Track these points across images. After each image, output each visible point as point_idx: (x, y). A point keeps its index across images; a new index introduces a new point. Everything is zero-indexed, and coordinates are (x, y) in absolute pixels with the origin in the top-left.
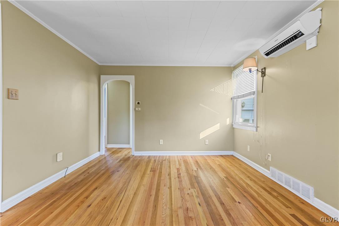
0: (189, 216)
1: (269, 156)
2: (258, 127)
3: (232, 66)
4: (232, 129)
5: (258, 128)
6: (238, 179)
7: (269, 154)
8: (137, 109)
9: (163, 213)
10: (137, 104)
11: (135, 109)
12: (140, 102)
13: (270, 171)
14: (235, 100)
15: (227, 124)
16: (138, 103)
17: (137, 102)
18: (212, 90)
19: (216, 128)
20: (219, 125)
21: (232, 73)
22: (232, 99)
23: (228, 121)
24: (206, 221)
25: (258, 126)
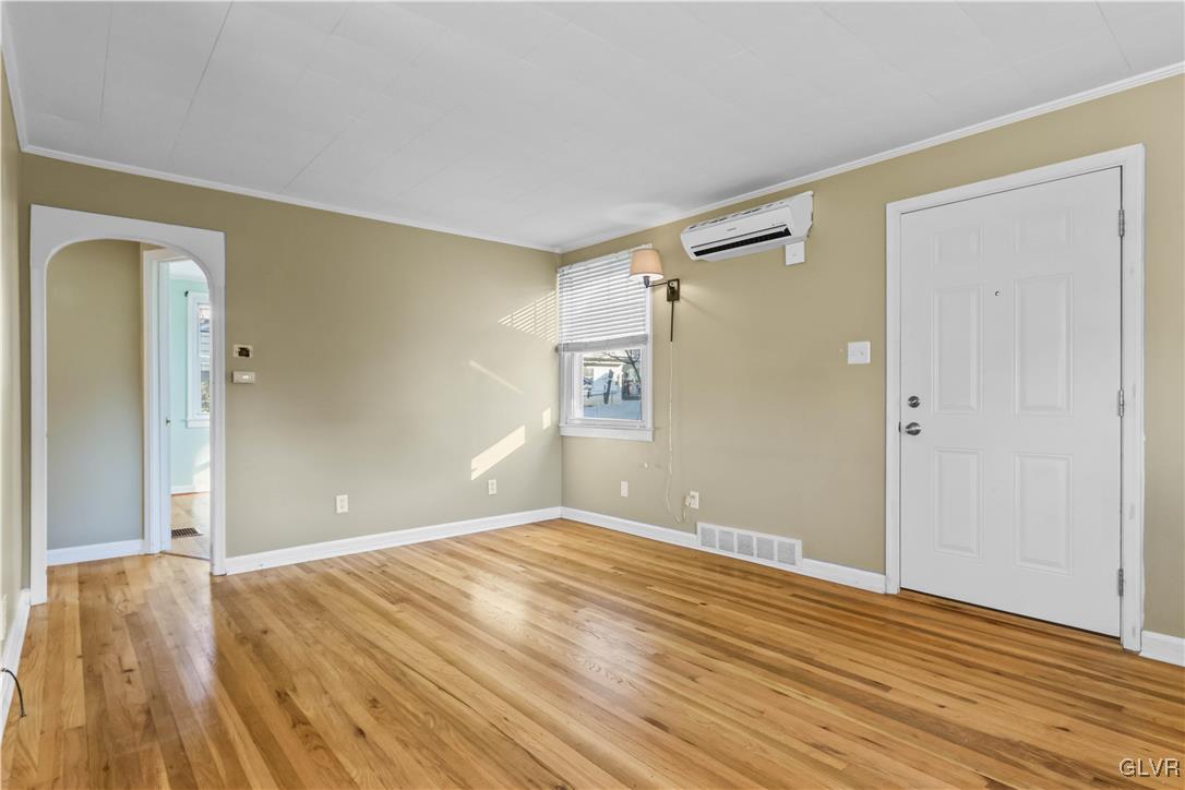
1: (693, 497)
2: (659, 428)
3: (558, 251)
4: (560, 441)
5: (657, 433)
6: (644, 565)
7: (692, 493)
8: (238, 376)
10: (236, 355)
11: (230, 377)
12: (250, 347)
13: (696, 533)
14: (567, 355)
15: (545, 427)
16: (244, 352)
17: (236, 348)
18: (505, 320)
19: (515, 441)
20: (521, 431)
21: (557, 272)
22: (557, 349)
23: (547, 419)
25: (657, 425)
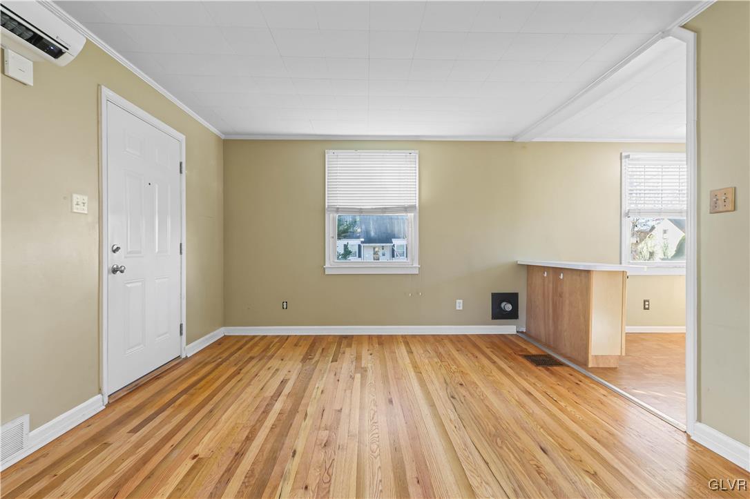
0: (330, 430)
9: (377, 436)
24: (304, 424)
